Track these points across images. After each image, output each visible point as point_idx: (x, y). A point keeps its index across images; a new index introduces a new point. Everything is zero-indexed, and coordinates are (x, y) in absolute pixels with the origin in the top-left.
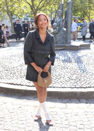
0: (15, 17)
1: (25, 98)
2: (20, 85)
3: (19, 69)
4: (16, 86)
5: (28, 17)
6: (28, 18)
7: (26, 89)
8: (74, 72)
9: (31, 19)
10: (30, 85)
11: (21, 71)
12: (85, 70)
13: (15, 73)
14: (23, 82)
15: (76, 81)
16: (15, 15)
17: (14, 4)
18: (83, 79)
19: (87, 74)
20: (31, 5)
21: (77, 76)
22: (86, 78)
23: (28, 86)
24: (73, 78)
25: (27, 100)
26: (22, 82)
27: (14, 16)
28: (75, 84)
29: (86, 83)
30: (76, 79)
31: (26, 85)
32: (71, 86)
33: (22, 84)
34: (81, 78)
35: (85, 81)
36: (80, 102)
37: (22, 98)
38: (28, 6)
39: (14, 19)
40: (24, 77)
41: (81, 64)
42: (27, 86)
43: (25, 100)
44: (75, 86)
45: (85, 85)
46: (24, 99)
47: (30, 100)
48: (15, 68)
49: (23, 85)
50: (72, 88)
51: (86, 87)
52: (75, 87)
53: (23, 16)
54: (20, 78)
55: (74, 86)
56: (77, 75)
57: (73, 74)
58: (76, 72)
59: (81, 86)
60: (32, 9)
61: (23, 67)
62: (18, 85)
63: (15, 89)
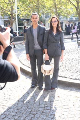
3: (64, 64)
5: (73, 16)
6: (73, 18)
7: (70, 81)
9: (76, 19)
14: (67, 75)
16: (62, 15)
17: (62, 6)
20: (77, 7)
23: (72, 79)
25: (70, 91)
26: (66, 75)
27: (61, 17)
31: (70, 77)
38: (73, 7)
39: (61, 19)
42: (70, 79)
43: (68, 90)
46: (67, 89)
47: (72, 91)
49: (67, 78)
53: (69, 16)
54: (64, 71)
60: (77, 10)
61: (67, 62)
62: (63, 77)
63: (60, 80)
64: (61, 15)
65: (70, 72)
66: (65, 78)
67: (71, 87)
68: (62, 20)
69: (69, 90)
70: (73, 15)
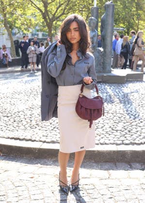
0: (17, 31)
1: (39, 163)
2: (30, 140)
3: (28, 115)
4: (24, 141)
5: (38, 31)
6: (37, 33)
7: (41, 147)
8: (119, 118)
9: (43, 35)
10: (47, 140)
11: (30, 118)
12: (137, 116)
13: (22, 121)
14: (36, 135)
15: (123, 133)
16: (17, 27)
18: (134, 130)
19: (141, 122)
20: (44, 12)
21: (125, 125)
22: (139, 129)
23: (44, 142)
24: (118, 128)
25: (42, 166)
26: (33, 135)
28: (123, 138)
29: (140, 136)
30: (123, 129)
31: (41, 140)
32: (115, 142)
33: (33, 139)
34: (132, 128)
35: (138, 133)
36: (132, 168)
37: (35, 163)
38: (38, 13)
39: (15, 34)
40: (36, 127)
41: (129, 106)
42: (42, 143)
43: (39, 165)
44: (123, 141)
45: (138, 139)
46: (37, 164)
47: (47, 165)
48: (21, 113)
49: (35, 141)
50: (117, 144)
51: (141, 143)
52: (123, 144)
53: (31, 30)
54: (29, 128)
55: (121, 142)
56: (124, 123)
57: (117, 121)
58: (122, 119)
59: (133, 141)
60: (44, 18)
62: (27, 140)
63: (22, 147)
64: (15, 26)
65: (40, 130)
66: (33, 141)
67: (45, 158)
68: (18, 37)
69: (41, 164)
70: (38, 28)
